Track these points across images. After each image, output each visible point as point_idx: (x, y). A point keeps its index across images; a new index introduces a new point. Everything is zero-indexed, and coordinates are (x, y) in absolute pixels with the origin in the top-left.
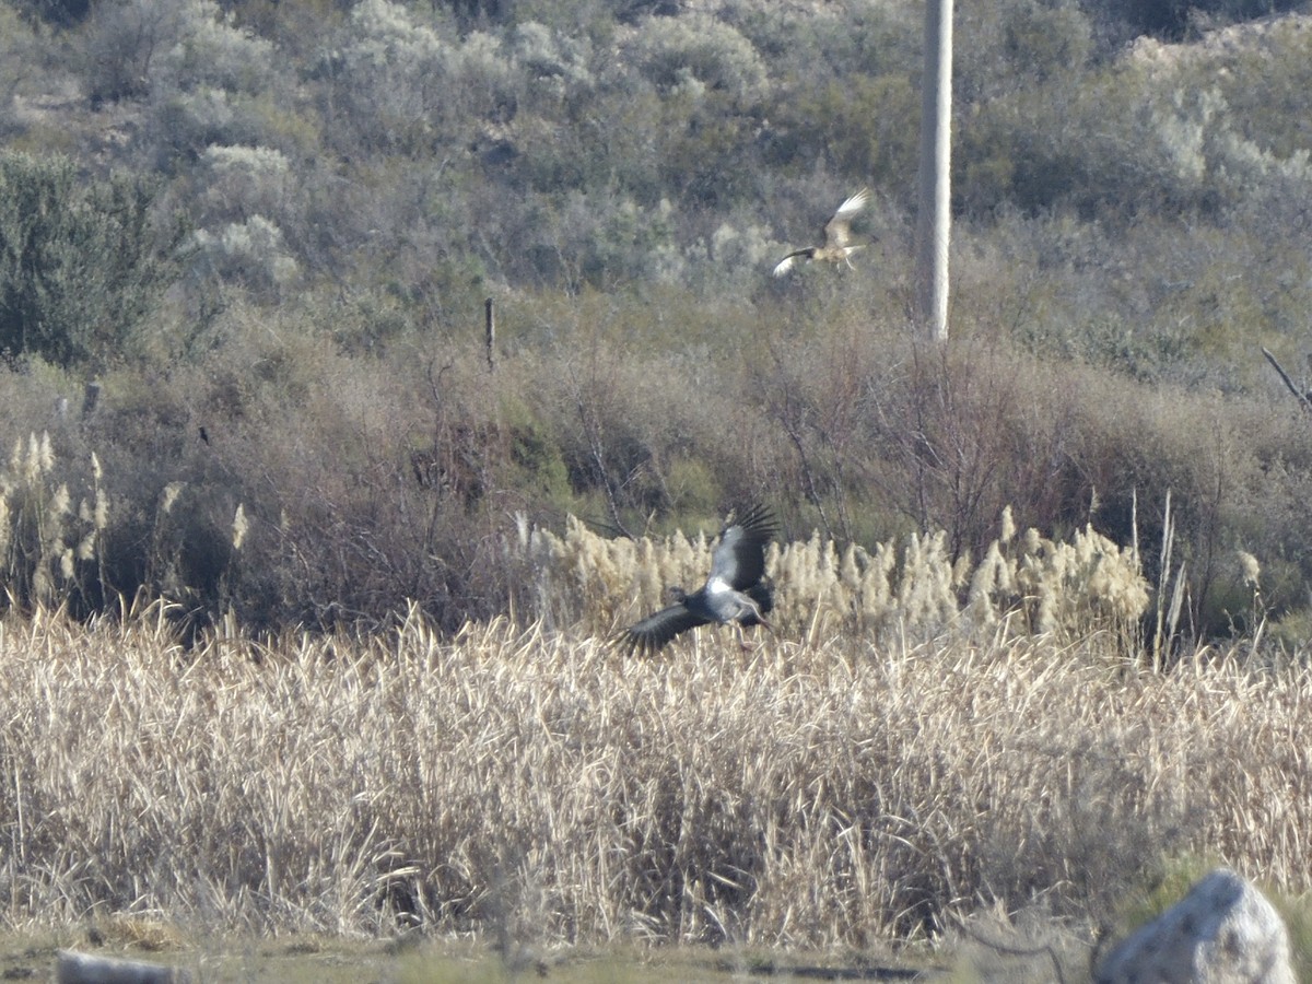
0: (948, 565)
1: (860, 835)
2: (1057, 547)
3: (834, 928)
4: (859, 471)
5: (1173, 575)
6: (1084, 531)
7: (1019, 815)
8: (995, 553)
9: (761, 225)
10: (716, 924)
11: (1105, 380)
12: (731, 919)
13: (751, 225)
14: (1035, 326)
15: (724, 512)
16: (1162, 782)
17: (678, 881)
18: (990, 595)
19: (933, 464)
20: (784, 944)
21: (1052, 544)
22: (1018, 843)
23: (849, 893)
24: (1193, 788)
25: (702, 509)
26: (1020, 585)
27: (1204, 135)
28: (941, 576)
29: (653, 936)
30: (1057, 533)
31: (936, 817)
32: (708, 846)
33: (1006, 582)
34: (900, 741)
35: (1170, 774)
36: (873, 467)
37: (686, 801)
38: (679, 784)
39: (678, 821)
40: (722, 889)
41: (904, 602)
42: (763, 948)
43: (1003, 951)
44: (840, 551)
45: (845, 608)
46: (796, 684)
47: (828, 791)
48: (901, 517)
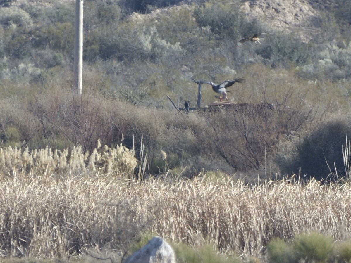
0: (83, 155)
1: (59, 228)
2: (112, 150)
3: (52, 253)
4: (59, 130)
5: (144, 157)
6: (120, 146)
7: (102, 222)
8: (95, 151)
9: (32, 63)
10: (20, 252)
11: (125, 105)
12: (24, 250)
13: (29, 63)
14: (106, 90)
15: (22, 141)
16: (141, 213)
17: (10, 240)
18: (94, 163)
19: (79, 127)
20: (38, 258)
21: (111, 149)
22: (102, 230)
23: (56, 244)
24: (149, 215)
25: (16, 140)
26: (102, 160)
27: (151, 39)
28: (81, 158)
29: (3, 255)
30: (112, 146)
31: (79, 223)
32: (18, 231)
33: (98, 159)
34: (70, 202)
35: (143, 211)
36: (62, 128)
37: (12, 218)
38: (10, 214)
39: (10, 225)
40: (22, 242)
41: (71, 165)
42: (33, 259)
43: (98, 259)
44: (53, 151)
45: (55, 166)
46: (41, 187)
47: (50, 216)
48: (70, 142)
